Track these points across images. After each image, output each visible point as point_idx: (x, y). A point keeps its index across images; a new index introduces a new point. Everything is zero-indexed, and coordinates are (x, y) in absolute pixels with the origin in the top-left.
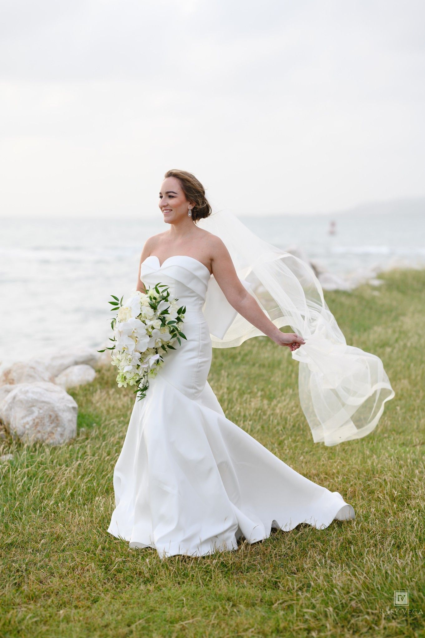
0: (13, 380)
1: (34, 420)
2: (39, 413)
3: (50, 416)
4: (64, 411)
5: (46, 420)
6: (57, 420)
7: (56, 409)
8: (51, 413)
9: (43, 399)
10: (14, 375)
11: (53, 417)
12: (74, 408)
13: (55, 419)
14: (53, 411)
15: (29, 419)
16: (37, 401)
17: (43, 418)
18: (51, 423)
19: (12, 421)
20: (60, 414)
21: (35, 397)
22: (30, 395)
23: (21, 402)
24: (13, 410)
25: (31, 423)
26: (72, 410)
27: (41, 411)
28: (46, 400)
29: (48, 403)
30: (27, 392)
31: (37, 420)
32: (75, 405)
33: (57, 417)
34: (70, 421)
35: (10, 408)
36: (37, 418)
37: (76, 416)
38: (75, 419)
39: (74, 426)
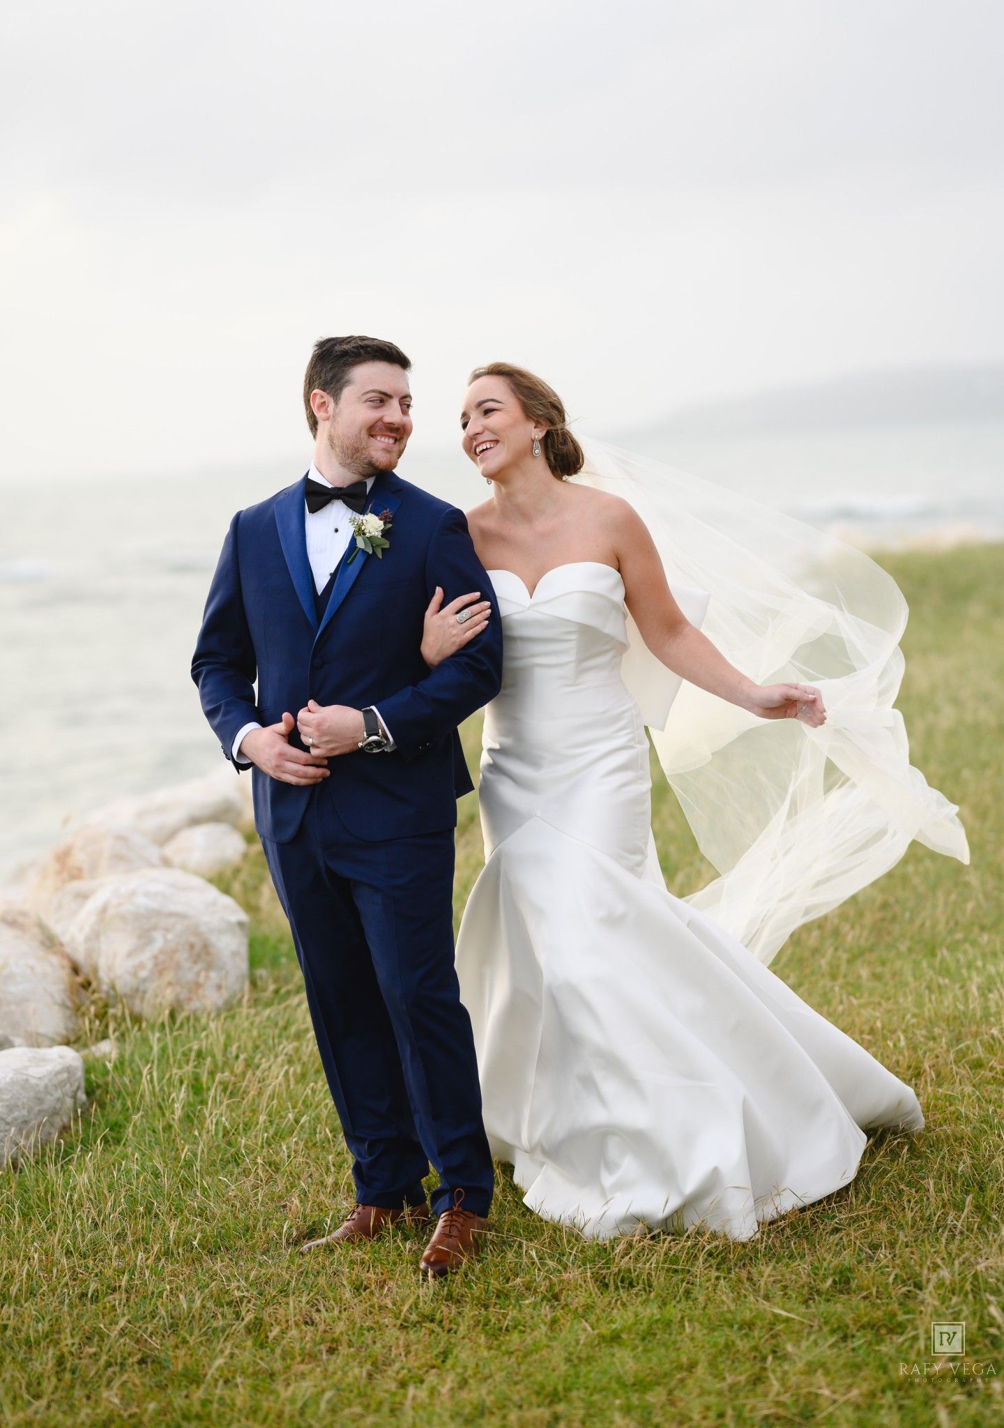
0: (80, 870)
1: (156, 957)
2: (166, 940)
3: (192, 946)
4: (221, 932)
5: (183, 956)
6: (208, 954)
7: (203, 929)
8: (193, 939)
9: (172, 908)
10: (79, 858)
11: (198, 948)
12: (241, 925)
13: (202, 952)
14: (197, 933)
15: (146, 957)
16: (157, 913)
17: (174, 951)
18: (195, 962)
19: (102, 964)
20: (213, 939)
21: (154, 904)
22: (141, 901)
23: (123, 918)
24: (102, 938)
25: (150, 965)
26: (238, 930)
27: (170, 936)
28: (179, 908)
29: (183, 916)
30: (133, 893)
31: (162, 958)
32: (243, 916)
33: (206, 947)
34: (235, 954)
35: (95, 936)
36: (161, 952)
37: (245, 941)
38: (244, 951)
39: (243, 965)
